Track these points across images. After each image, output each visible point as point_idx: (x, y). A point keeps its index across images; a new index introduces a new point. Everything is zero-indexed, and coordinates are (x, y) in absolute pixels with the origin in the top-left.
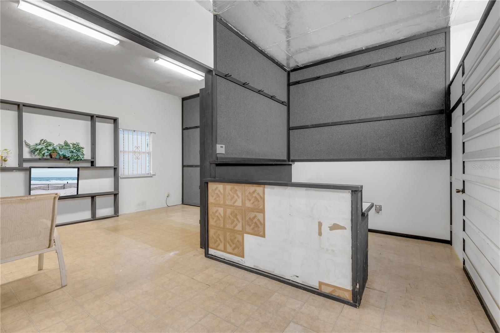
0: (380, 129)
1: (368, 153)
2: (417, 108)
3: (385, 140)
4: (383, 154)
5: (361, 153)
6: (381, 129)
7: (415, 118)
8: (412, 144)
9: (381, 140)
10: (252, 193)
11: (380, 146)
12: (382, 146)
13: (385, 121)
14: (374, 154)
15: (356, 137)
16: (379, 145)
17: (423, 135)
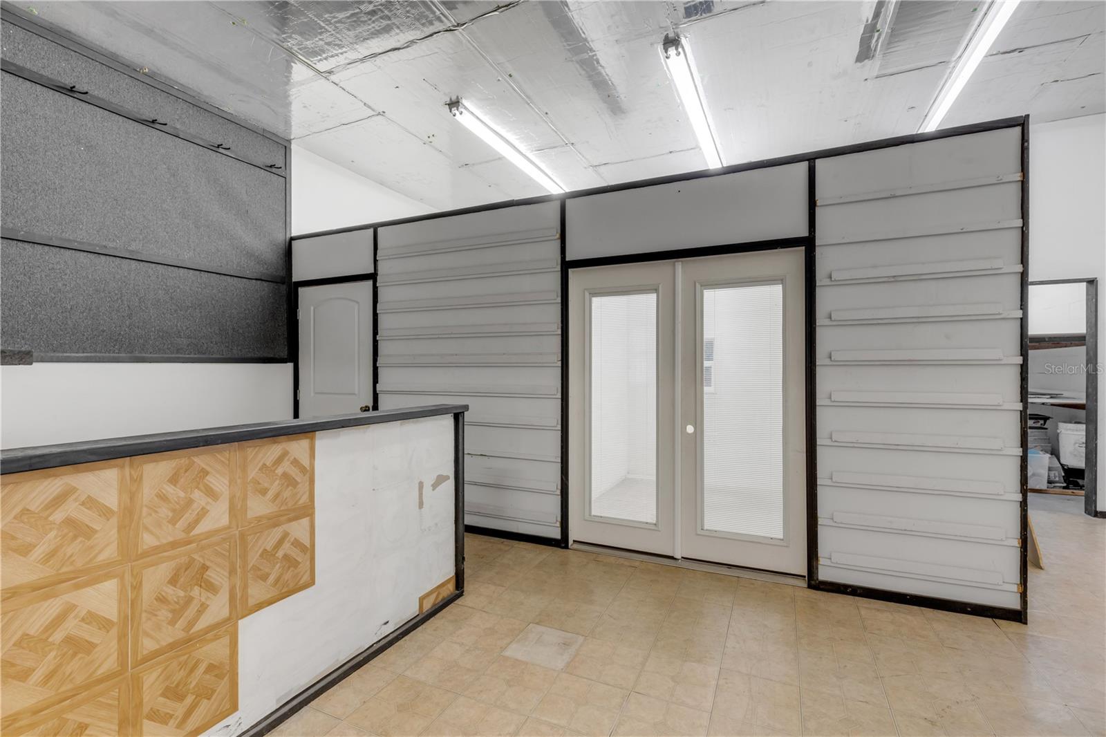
0: (179, 287)
1: (151, 342)
2: (249, 262)
3: (190, 314)
4: (188, 346)
5: (132, 342)
6: (181, 287)
7: (245, 280)
8: (241, 331)
9: (182, 313)
10: (273, 465)
11: (179, 328)
12: (184, 328)
13: (191, 271)
14: (166, 347)
15: (116, 294)
16: (177, 326)
17: (258, 316)
